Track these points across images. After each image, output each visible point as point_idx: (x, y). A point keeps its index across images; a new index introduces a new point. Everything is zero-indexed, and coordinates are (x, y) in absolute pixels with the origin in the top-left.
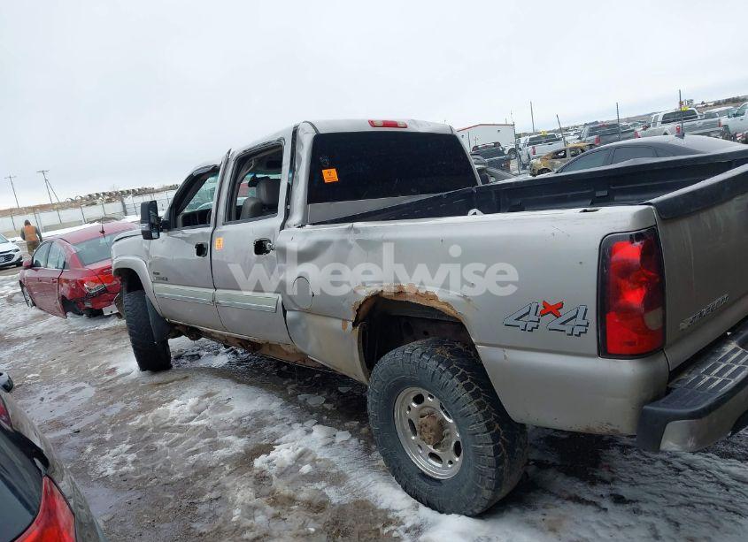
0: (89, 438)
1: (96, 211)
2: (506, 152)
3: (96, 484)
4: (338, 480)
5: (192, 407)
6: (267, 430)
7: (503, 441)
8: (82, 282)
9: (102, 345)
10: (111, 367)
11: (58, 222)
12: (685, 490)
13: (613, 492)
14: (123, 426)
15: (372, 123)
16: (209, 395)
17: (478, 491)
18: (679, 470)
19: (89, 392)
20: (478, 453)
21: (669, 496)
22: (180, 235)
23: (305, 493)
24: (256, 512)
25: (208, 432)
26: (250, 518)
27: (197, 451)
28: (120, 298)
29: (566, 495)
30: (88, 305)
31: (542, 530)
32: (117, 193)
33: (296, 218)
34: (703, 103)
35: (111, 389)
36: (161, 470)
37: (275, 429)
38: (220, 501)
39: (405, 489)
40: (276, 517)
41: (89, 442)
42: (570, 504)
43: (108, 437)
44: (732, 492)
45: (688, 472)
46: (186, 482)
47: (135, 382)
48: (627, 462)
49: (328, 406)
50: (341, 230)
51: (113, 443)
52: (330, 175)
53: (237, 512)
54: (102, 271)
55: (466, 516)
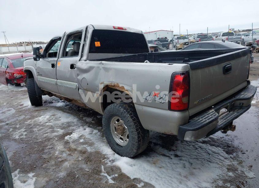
0: (11, 126)
1: (22, 48)
2: (169, 41)
3: (12, 141)
4: (91, 144)
5: (47, 119)
6: (71, 128)
7: (141, 135)
8: (14, 74)
9: (19, 96)
10: (22, 103)
11: (8, 51)
12: (197, 154)
13: (175, 154)
14: (24, 123)
15: (114, 27)
16: (54, 115)
17: (132, 150)
18: (197, 149)
19: (13, 111)
20: (133, 138)
21: (192, 156)
22: (47, 60)
23: (80, 148)
24: (64, 153)
25: (52, 127)
26: (61, 155)
27: (47, 133)
28: (26, 80)
29: (161, 154)
30: (15, 82)
31: (151, 163)
32: (30, 42)
33: (85, 57)
34: (239, 30)
35: (21, 111)
36: (34, 138)
37: (74, 128)
38: (52, 149)
39: (112, 148)
40: (70, 155)
41: (11, 128)
42: (161, 156)
43: (18, 126)
44: (210, 156)
45: (199, 149)
46: (42, 142)
47: (29, 109)
48: (182, 145)
49: (93, 122)
50: (98, 63)
51: (19, 129)
52: (98, 44)
53: (57, 152)
54: (21, 70)
55: (129, 157)
